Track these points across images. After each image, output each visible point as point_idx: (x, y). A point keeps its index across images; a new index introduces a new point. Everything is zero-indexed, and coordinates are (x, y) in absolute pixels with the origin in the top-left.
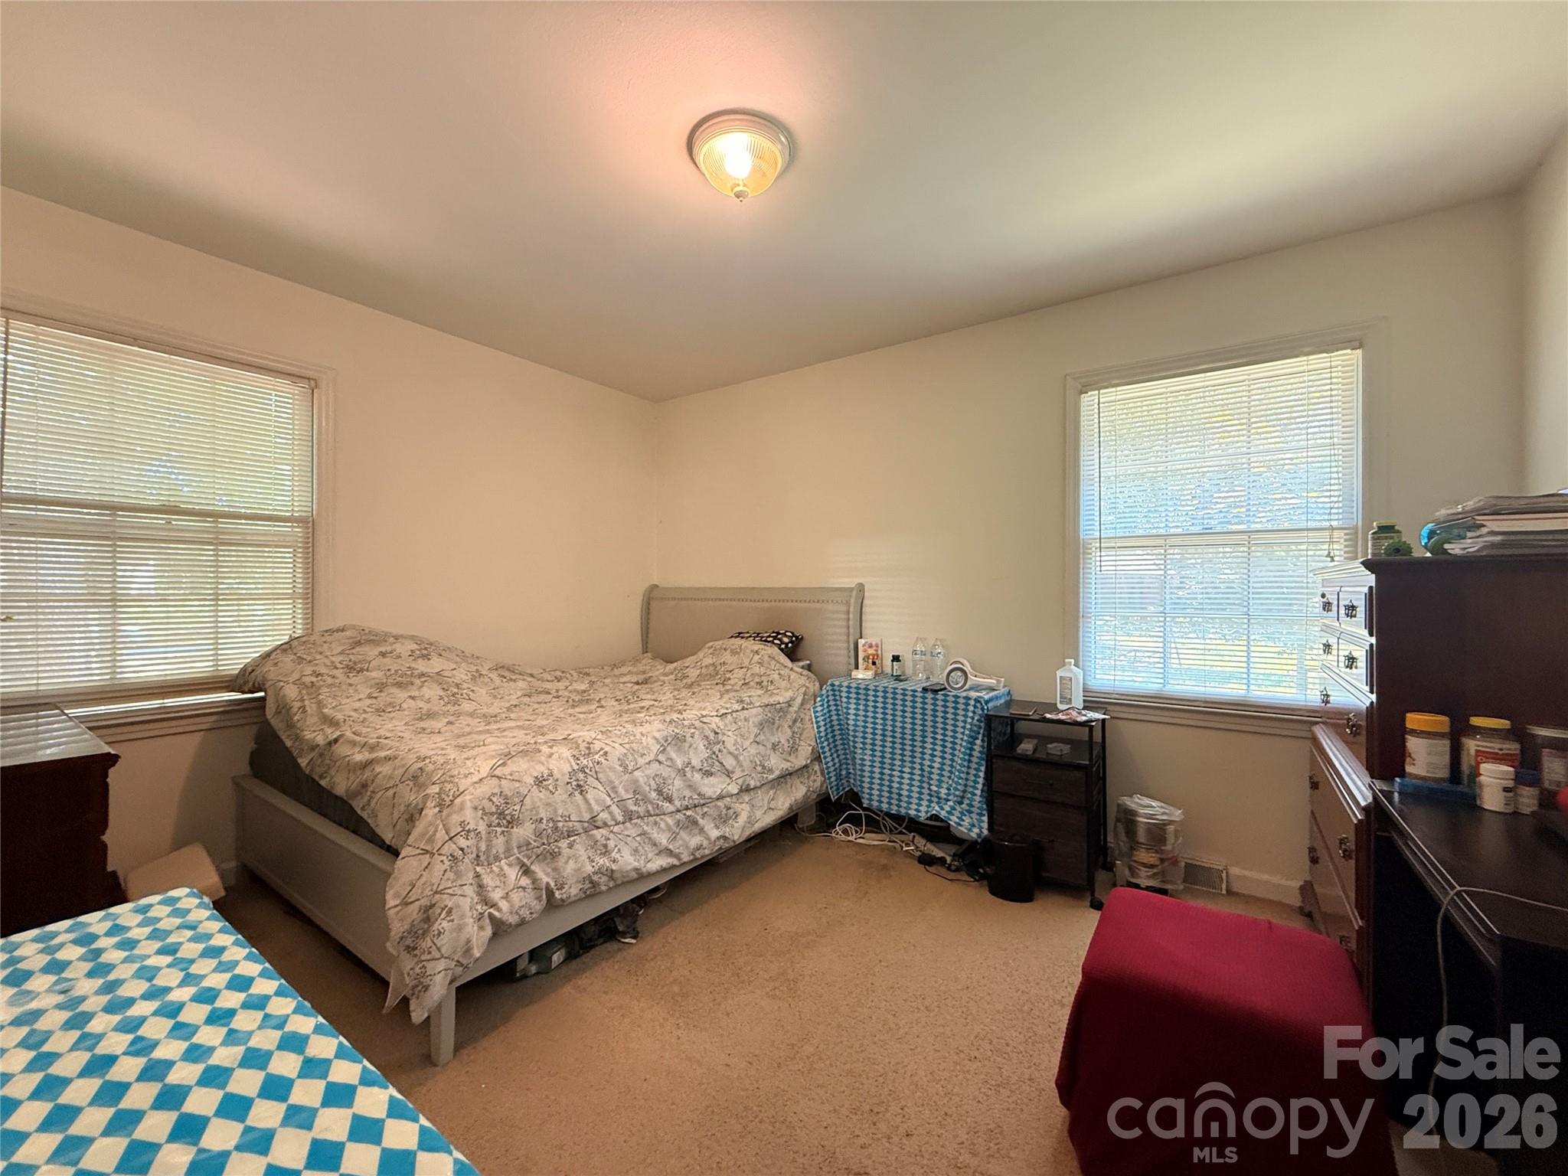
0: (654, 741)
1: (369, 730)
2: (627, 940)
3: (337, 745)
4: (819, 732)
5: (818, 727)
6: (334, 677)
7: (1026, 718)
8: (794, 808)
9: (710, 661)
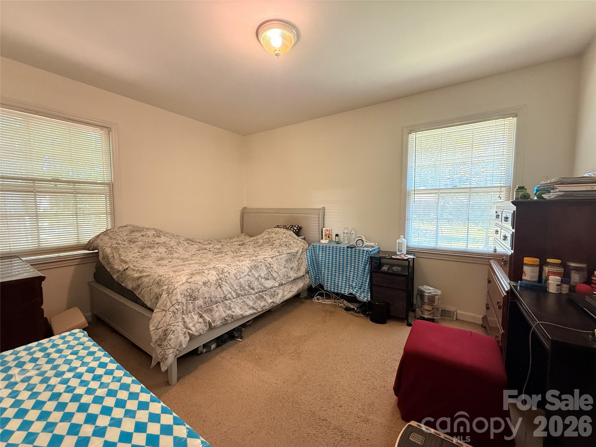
0: (247, 268)
1: (139, 265)
2: (239, 340)
3: (127, 270)
4: (308, 263)
5: (308, 261)
6: (124, 245)
7: (385, 258)
8: (299, 291)
9: (267, 237)
